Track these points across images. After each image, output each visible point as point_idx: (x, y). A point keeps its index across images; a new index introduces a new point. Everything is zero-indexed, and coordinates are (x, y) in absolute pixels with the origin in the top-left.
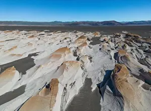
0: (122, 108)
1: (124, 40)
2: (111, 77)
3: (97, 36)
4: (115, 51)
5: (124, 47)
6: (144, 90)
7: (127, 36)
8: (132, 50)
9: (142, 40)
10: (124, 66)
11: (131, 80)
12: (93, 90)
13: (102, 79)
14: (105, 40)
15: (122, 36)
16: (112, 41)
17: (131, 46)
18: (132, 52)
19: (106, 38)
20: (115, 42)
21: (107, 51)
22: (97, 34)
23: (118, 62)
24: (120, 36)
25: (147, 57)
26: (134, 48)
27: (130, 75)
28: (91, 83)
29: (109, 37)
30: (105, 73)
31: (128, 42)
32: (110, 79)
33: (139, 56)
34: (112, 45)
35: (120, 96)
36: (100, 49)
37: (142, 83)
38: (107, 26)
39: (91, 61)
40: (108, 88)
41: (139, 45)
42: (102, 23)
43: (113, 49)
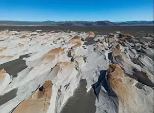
0: (117, 108)
1: (117, 40)
2: (106, 77)
3: (91, 36)
4: (110, 51)
5: (117, 47)
6: (138, 89)
7: (120, 36)
8: (125, 50)
9: (135, 40)
10: (118, 66)
11: (125, 79)
12: (88, 91)
13: (96, 80)
14: (99, 40)
15: (115, 36)
16: (105, 41)
17: (125, 46)
18: (125, 52)
19: (100, 38)
20: (109, 42)
21: (101, 51)
22: (91, 34)
23: (112, 62)
24: (113, 36)
25: (139, 56)
26: (127, 48)
27: (124, 75)
28: (86, 84)
29: (103, 37)
30: (99, 73)
31: (121, 42)
32: (104, 79)
33: (132, 56)
34: (106, 45)
35: (115, 96)
36: (94, 49)
37: (136, 82)
38: (101, 26)
39: (85, 62)
40: (103, 88)
41: (132, 44)
42: (96, 22)
43: (107, 49)
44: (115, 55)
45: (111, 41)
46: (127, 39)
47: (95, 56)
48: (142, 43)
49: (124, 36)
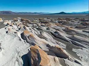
44: (27, 35)
45: (18, 24)
46: (27, 22)
47: (9, 39)
48: (37, 24)
49: (24, 20)
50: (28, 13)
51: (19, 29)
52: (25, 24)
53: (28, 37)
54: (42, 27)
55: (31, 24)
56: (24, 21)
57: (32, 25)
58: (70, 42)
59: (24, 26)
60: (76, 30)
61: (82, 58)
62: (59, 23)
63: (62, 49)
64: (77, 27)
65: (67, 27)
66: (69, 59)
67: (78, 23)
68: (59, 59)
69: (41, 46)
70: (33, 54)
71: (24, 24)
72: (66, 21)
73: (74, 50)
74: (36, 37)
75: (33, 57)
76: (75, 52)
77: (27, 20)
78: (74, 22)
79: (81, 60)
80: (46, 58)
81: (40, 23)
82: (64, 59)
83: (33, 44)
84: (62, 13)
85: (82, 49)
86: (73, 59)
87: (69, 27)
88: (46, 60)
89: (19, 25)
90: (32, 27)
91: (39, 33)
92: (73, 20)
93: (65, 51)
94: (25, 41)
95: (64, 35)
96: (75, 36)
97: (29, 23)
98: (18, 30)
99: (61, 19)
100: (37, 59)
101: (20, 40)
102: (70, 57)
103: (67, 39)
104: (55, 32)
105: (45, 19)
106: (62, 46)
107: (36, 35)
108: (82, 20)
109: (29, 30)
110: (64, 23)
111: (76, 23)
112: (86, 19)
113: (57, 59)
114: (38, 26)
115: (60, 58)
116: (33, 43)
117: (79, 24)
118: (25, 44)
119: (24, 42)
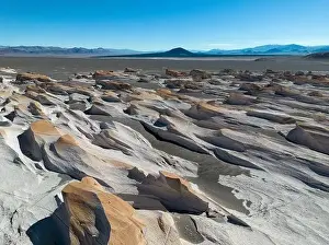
50: (48, 51)
51: (11, 117)
52: (35, 94)
53: (52, 148)
54: (105, 103)
55: (61, 93)
56: (31, 84)
57: (66, 98)
58: (211, 153)
59: (32, 104)
60: (225, 110)
61: (249, 203)
62: (169, 87)
63: (183, 182)
64: (228, 102)
65: (198, 100)
66: (210, 214)
67: (232, 85)
68: (175, 219)
69: (108, 179)
70: (77, 214)
71: (30, 97)
72: (191, 79)
73: (223, 180)
74: (84, 144)
75: (78, 227)
76: (228, 185)
77: (43, 77)
78: (217, 83)
79: (247, 213)
80: (131, 223)
81: (97, 88)
82: (194, 217)
83: (76, 175)
84: (178, 52)
85: (247, 174)
86: (222, 213)
87: (204, 102)
88: (129, 229)
89: (7, 102)
90: (68, 106)
91: (98, 130)
92: (214, 78)
93: (195, 189)
94: (41, 164)
95: (188, 130)
96: (226, 132)
97: (52, 91)
98: (5, 120)
99: (176, 75)
100: (94, 230)
101: (17, 161)
102: (212, 207)
103: (200, 143)
104: (159, 123)
105: (115, 73)
106: (183, 170)
107: (84, 137)
108: (242, 78)
109: (54, 119)
110: (187, 89)
111: (225, 85)
112: (255, 74)
113: (169, 218)
114: (89, 100)
115: (179, 216)
116: (76, 170)
117: (234, 88)
118: (40, 178)
119: (34, 171)
